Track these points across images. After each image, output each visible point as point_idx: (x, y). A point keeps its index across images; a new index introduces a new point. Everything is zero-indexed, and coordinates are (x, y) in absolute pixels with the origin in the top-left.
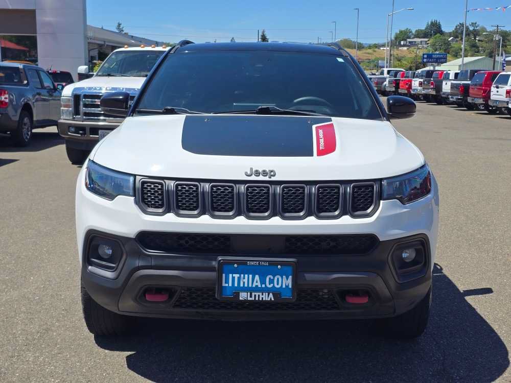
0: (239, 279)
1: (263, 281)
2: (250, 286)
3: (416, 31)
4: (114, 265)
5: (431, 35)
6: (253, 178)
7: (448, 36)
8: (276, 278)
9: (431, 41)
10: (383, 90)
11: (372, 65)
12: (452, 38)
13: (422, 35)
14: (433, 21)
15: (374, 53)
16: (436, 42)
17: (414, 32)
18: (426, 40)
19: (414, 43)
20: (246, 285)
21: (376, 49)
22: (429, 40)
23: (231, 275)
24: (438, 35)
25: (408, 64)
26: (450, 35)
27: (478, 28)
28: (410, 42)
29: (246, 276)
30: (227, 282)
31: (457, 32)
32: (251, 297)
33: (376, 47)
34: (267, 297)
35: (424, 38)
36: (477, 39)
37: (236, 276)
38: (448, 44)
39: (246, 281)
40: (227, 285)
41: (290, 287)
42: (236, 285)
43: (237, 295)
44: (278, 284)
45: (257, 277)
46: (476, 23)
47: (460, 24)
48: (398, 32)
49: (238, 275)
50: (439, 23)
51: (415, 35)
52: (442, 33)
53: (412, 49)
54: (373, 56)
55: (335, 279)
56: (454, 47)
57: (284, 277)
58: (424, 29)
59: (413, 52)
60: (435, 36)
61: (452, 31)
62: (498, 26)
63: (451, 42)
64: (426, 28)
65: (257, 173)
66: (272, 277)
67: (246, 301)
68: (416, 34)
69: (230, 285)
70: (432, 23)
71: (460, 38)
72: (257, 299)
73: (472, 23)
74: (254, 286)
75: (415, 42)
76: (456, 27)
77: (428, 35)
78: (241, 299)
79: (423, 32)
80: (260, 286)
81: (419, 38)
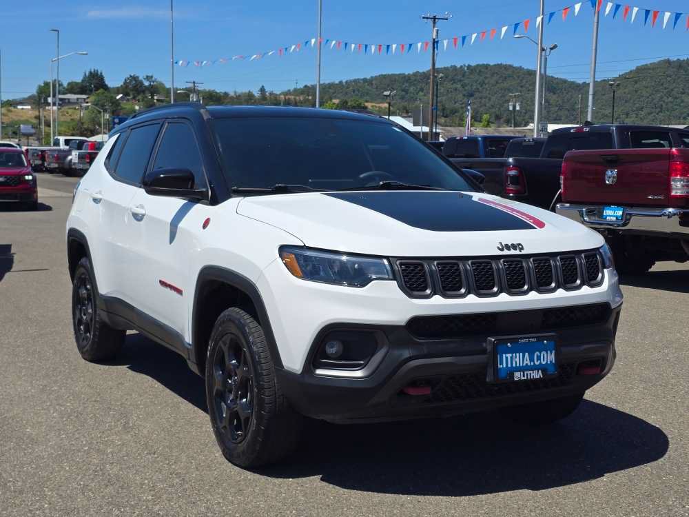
0: (511, 358)
1: (532, 360)
2: (521, 365)
3: (69, 84)
4: (362, 362)
5: (91, 91)
6: (506, 252)
7: (114, 93)
8: (542, 355)
9: (92, 98)
10: (67, 167)
11: (10, 131)
12: (121, 95)
13: (78, 90)
14: (93, 71)
15: (10, 114)
16: (99, 101)
17: (65, 85)
18: (84, 96)
19: (67, 101)
20: (518, 365)
21: (12, 108)
22: (88, 98)
23: (504, 355)
24: (101, 91)
25: (67, 131)
26: (118, 91)
27: (155, 83)
28: (61, 99)
29: (518, 354)
30: (501, 363)
31: (127, 87)
32: (524, 376)
33: (11, 105)
34: (537, 375)
35: (82, 94)
36: (155, 98)
37: (509, 356)
38: (116, 103)
39: (517, 360)
40: (502, 366)
41: (553, 362)
42: (509, 366)
43: (512, 375)
44: (544, 360)
45: (527, 354)
46: (152, 77)
47: (131, 76)
48: (43, 85)
49: (511, 355)
50: (101, 73)
51: (67, 90)
52: (105, 87)
53: (65, 108)
54: (7, 118)
55: (585, 349)
56: (125, 108)
57: (549, 352)
58: (80, 81)
59: (68, 113)
60: (97, 92)
61: (119, 86)
62: (194, 83)
63: (121, 101)
64: (83, 81)
65: (508, 247)
66: (539, 354)
67: (520, 381)
68: (70, 86)
69: (504, 366)
70: (91, 73)
71: (132, 97)
72: (529, 378)
73: (147, 77)
74: (524, 365)
75: (69, 99)
76: (125, 80)
77: (86, 91)
78: (516, 379)
79: (80, 86)
80: (529, 364)
81: (75, 94)
